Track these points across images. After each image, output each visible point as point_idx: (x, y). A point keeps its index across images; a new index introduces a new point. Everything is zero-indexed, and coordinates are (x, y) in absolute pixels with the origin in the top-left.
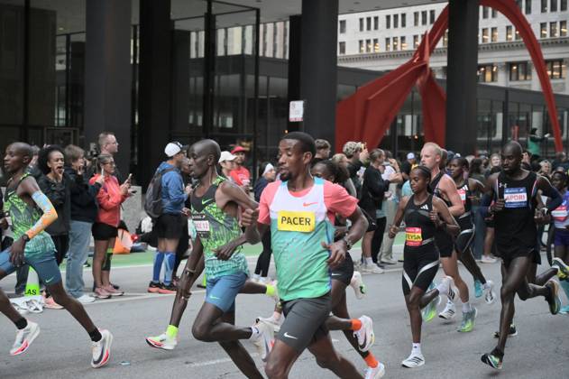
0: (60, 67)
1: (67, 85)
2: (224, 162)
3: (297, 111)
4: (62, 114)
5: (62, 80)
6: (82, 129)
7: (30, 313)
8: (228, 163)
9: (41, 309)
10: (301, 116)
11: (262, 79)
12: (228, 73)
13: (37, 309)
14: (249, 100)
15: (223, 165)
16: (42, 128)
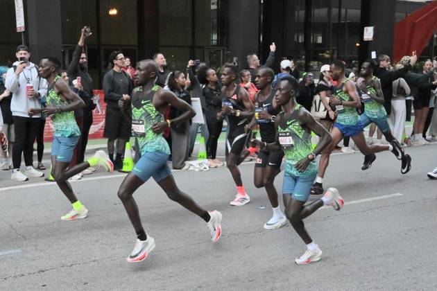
0: (214, 7)
1: (218, 19)
2: (324, 71)
3: (369, 33)
4: (215, 37)
5: (214, 16)
6: (228, 47)
7: (201, 171)
8: (327, 73)
9: (208, 168)
10: (372, 37)
11: (343, 11)
12: (319, 8)
13: (205, 168)
14: (334, 24)
15: (324, 74)
16: (204, 47)
